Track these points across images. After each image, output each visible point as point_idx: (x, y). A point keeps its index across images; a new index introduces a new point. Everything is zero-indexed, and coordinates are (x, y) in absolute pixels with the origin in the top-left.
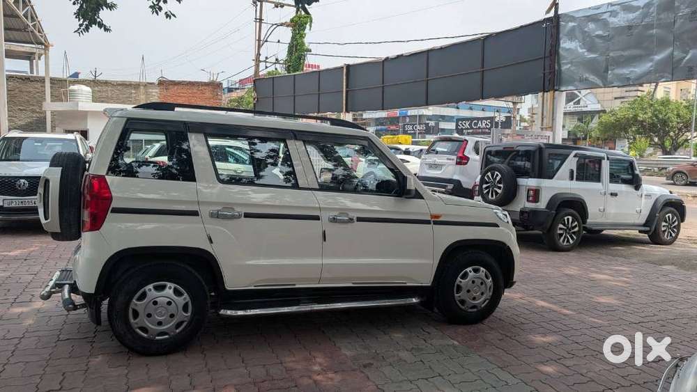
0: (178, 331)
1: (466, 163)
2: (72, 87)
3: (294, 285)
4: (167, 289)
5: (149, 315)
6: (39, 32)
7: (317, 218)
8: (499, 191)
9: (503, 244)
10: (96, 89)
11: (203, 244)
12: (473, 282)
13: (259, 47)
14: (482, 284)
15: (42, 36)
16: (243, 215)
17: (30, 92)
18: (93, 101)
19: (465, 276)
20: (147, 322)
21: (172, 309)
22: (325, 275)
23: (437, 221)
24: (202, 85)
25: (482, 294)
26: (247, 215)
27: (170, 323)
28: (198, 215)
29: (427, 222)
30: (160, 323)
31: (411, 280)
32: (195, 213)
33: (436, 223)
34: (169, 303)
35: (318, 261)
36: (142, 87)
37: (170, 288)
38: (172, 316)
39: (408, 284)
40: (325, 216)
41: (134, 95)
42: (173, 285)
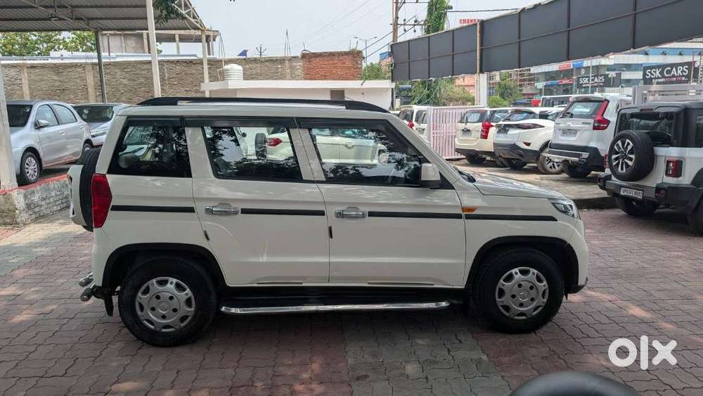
0: (182, 325)
1: (606, 128)
2: (226, 67)
3: (301, 283)
4: (169, 285)
5: (153, 309)
6: (194, 18)
7: (322, 213)
8: (630, 163)
9: (562, 242)
10: (247, 67)
11: (199, 241)
12: (520, 286)
13: (397, 9)
14: (531, 288)
15: (197, 22)
16: (240, 211)
17: (193, 74)
18: (244, 79)
19: (510, 278)
20: (151, 315)
21: (174, 303)
22: (335, 274)
23: (470, 214)
24: (342, 55)
25: (533, 300)
26: (245, 211)
27: (172, 318)
28: (194, 212)
29: (458, 216)
30: (164, 317)
31: (440, 281)
32: (191, 210)
33: (468, 217)
34: (171, 298)
35: (325, 260)
36: (287, 62)
37: (172, 283)
38: (175, 310)
39: (435, 286)
40: (331, 211)
41: (280, 70)
42: (175, 280)
